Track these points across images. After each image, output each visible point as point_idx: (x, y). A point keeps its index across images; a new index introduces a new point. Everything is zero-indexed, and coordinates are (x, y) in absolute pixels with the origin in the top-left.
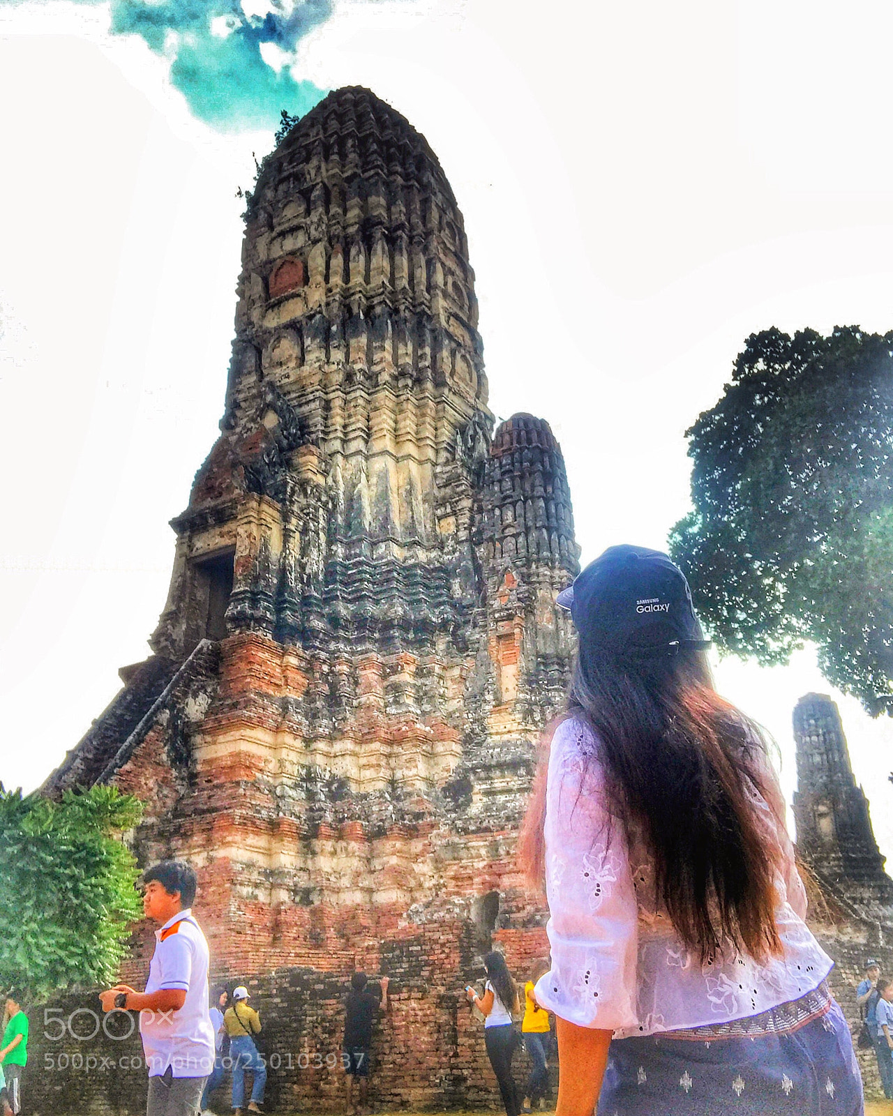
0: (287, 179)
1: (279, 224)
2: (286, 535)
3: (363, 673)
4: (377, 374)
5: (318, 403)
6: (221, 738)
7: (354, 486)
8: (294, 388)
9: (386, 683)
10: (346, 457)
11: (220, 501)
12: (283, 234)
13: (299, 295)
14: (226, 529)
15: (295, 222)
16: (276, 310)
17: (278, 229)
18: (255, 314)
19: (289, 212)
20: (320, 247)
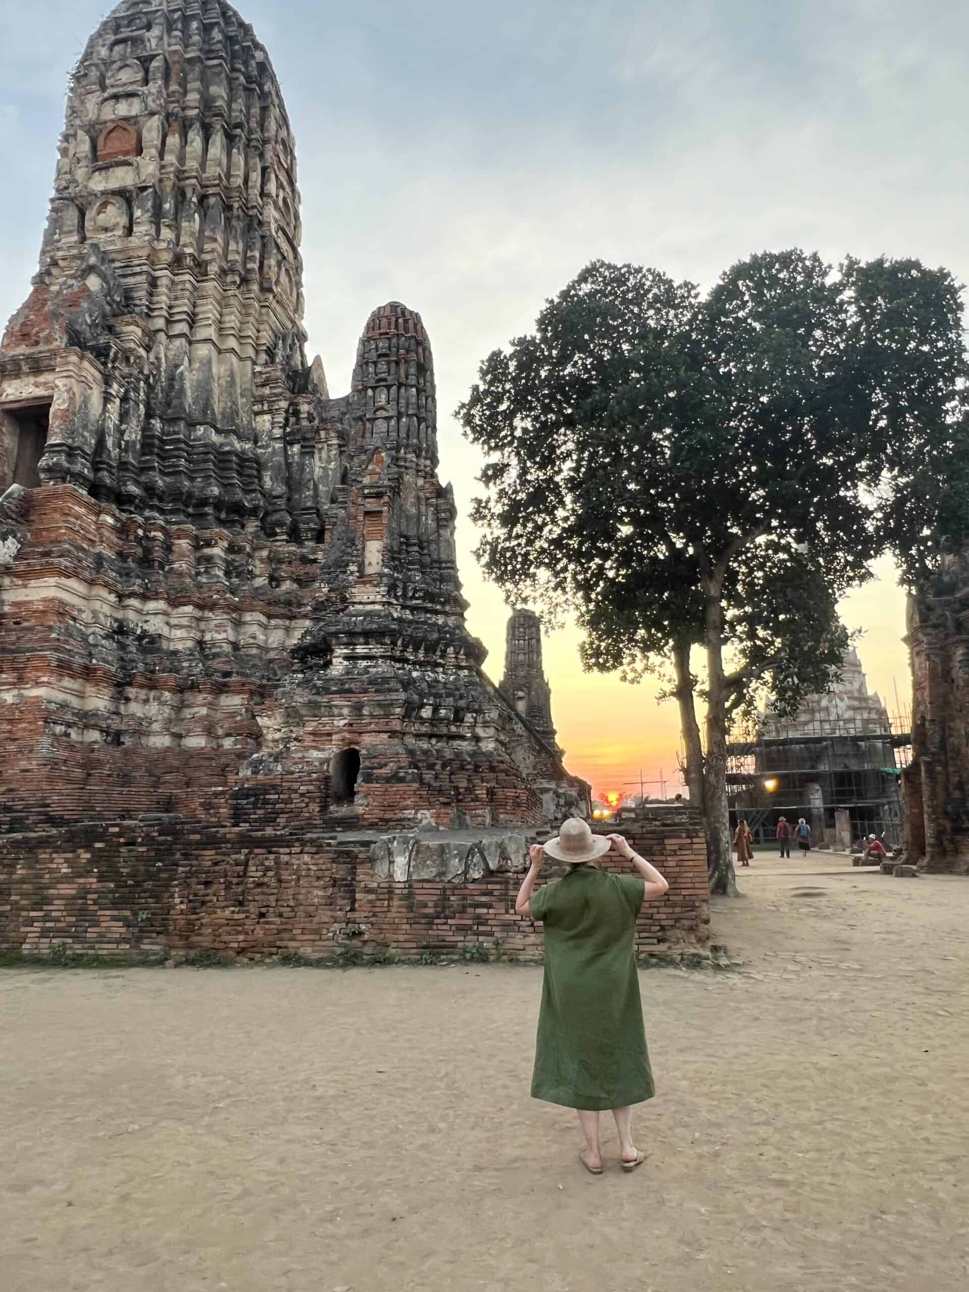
0: (123, 41)
1: (112, 86)
2: (107, 398)
3: (177, 542)
4: (207, 263)
5: (144, 277)
6: (33, 583)
7: (177, 366)
8: (120, 257)
9: (198, 554)
10: (170, 337)
11: (35, 349)
12: (116, 97)
13: (130, 164)
14: (42, 379)
15: (131, 88)
16: (103, 173)
17: (111, 91)
18: (80, 173)
19: (125, 76)
20: (156, 121)
